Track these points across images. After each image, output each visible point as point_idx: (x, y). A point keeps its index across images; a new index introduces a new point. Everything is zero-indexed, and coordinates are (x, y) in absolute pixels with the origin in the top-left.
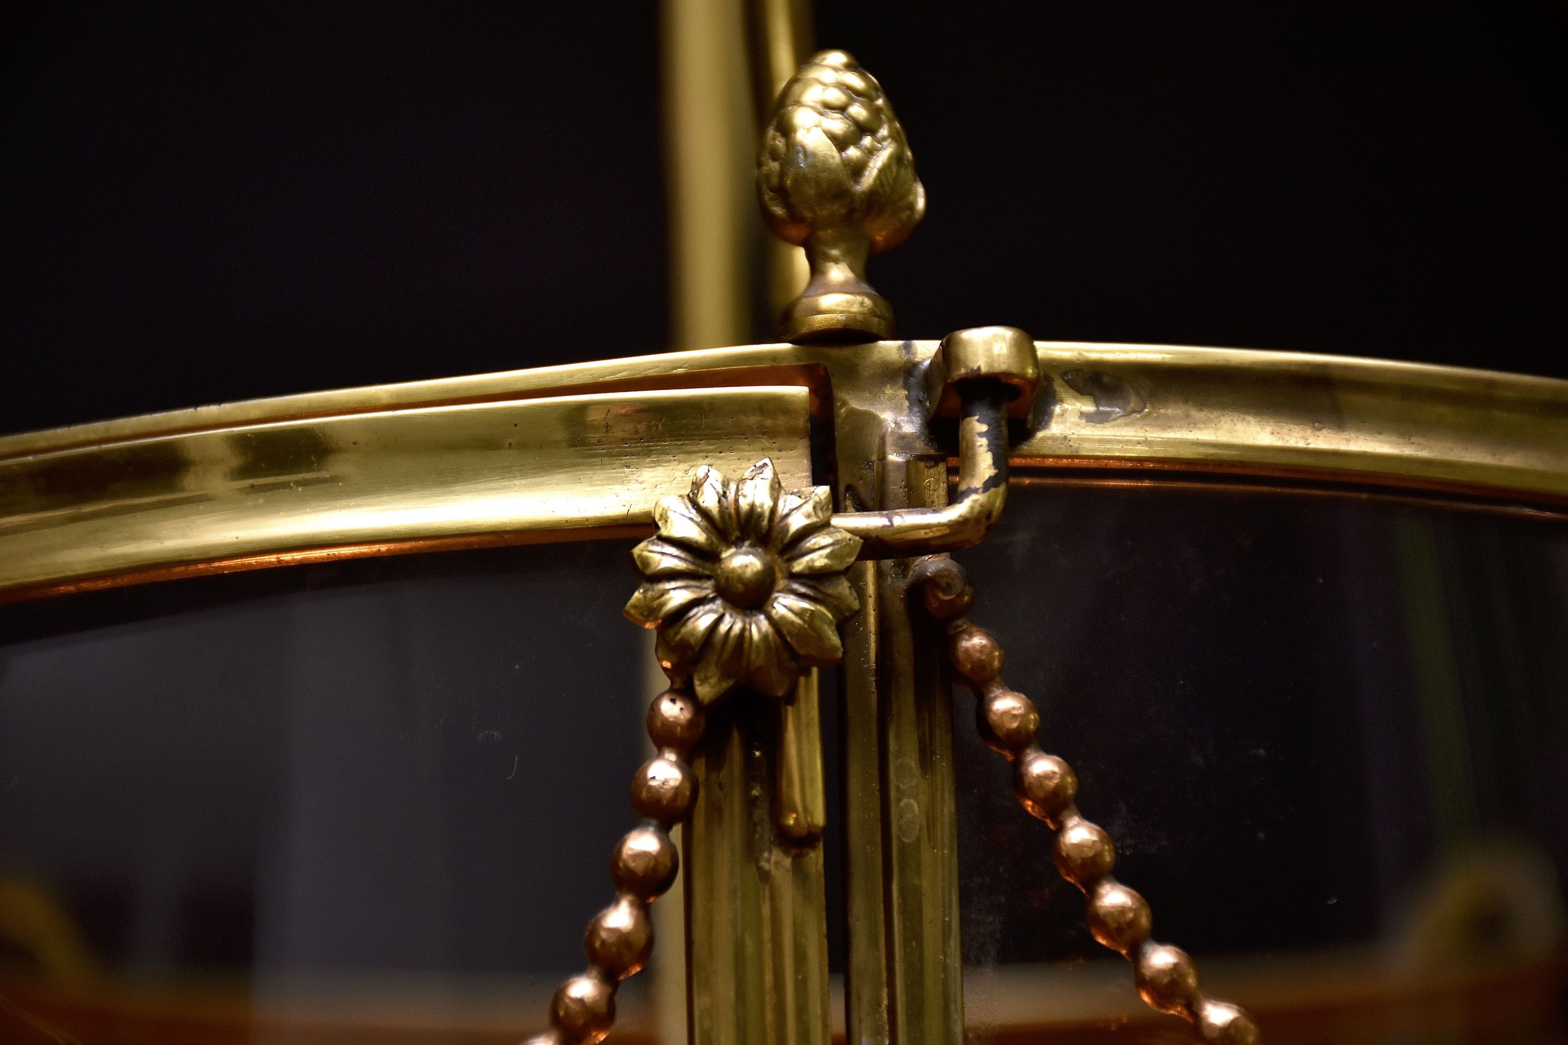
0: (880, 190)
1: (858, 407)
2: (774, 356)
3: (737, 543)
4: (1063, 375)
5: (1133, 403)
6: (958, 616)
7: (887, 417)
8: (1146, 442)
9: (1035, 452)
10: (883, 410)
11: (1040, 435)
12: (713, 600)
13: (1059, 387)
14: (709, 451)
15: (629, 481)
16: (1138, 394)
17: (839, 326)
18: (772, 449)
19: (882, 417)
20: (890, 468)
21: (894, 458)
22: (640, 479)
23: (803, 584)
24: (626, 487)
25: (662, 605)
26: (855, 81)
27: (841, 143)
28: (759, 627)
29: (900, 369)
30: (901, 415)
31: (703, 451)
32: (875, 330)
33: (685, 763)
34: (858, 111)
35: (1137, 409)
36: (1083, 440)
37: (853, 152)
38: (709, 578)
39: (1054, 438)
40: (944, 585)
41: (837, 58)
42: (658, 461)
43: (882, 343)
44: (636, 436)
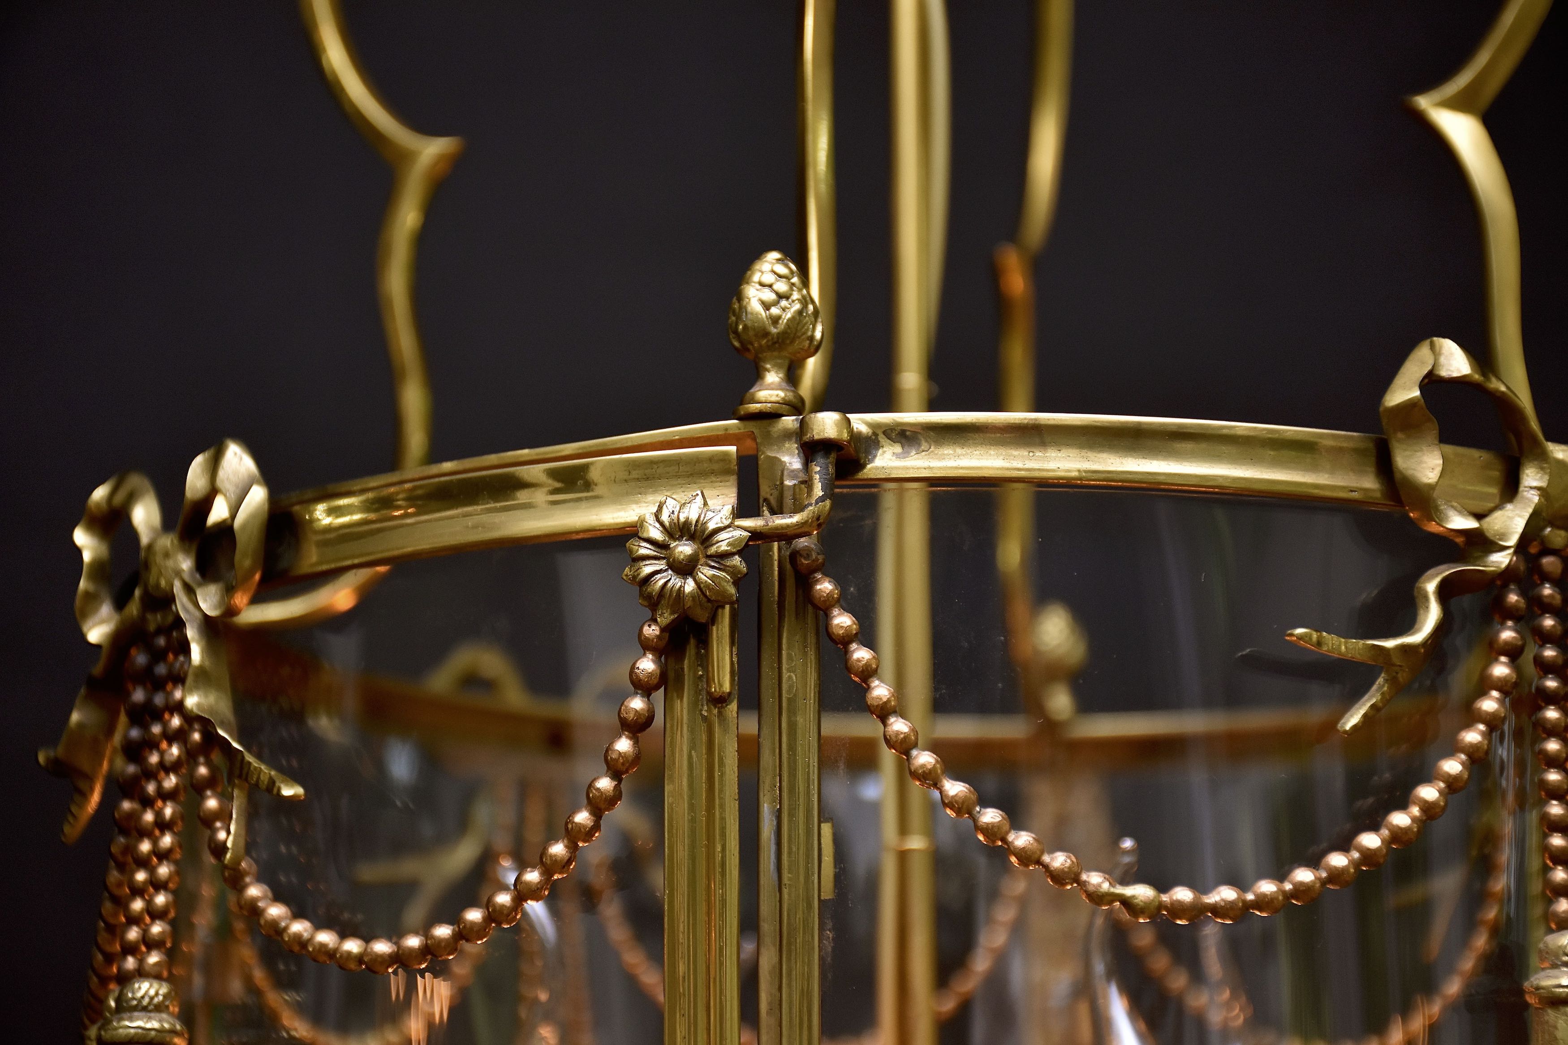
0: (789, 331)
1: (770, 454)
2: (726, 429)
3: (680, 539)
4: (884, 433)
5: (925, 445)
6: (815, 571)
7: (786, 459)
8: (930, 468)
9: (866, 477)
10: (784, 456)
11: (869, 466)
12: (666, 570)
13: (882, 439)
14: (684, 484)
15: (640, 502)
16: (926, 441)
17: (757, 411)
18: (717, 482)
19: (783, 460)
20: (785, 488)
21: (788, 483)
22: (646, 501)
23: (713, 561)
24: (638, 506)
25: (639, 574)
26: (782, 270)
27: (767, 306)
28: (690, 586)
29: (794, 432)
30: (793, 458)
31: (680, 484)
32: (780, 412)
33: (657, 661)
34: (782, 287)
35: (926, 449)
36: (892, 468)
37: (775, 311)
38: (664, 558)
39: (877, 468)
40: (805, 555)
41: (774, 255)
42: (656, 491)
43: (784, 418)
44: (644, 477)
